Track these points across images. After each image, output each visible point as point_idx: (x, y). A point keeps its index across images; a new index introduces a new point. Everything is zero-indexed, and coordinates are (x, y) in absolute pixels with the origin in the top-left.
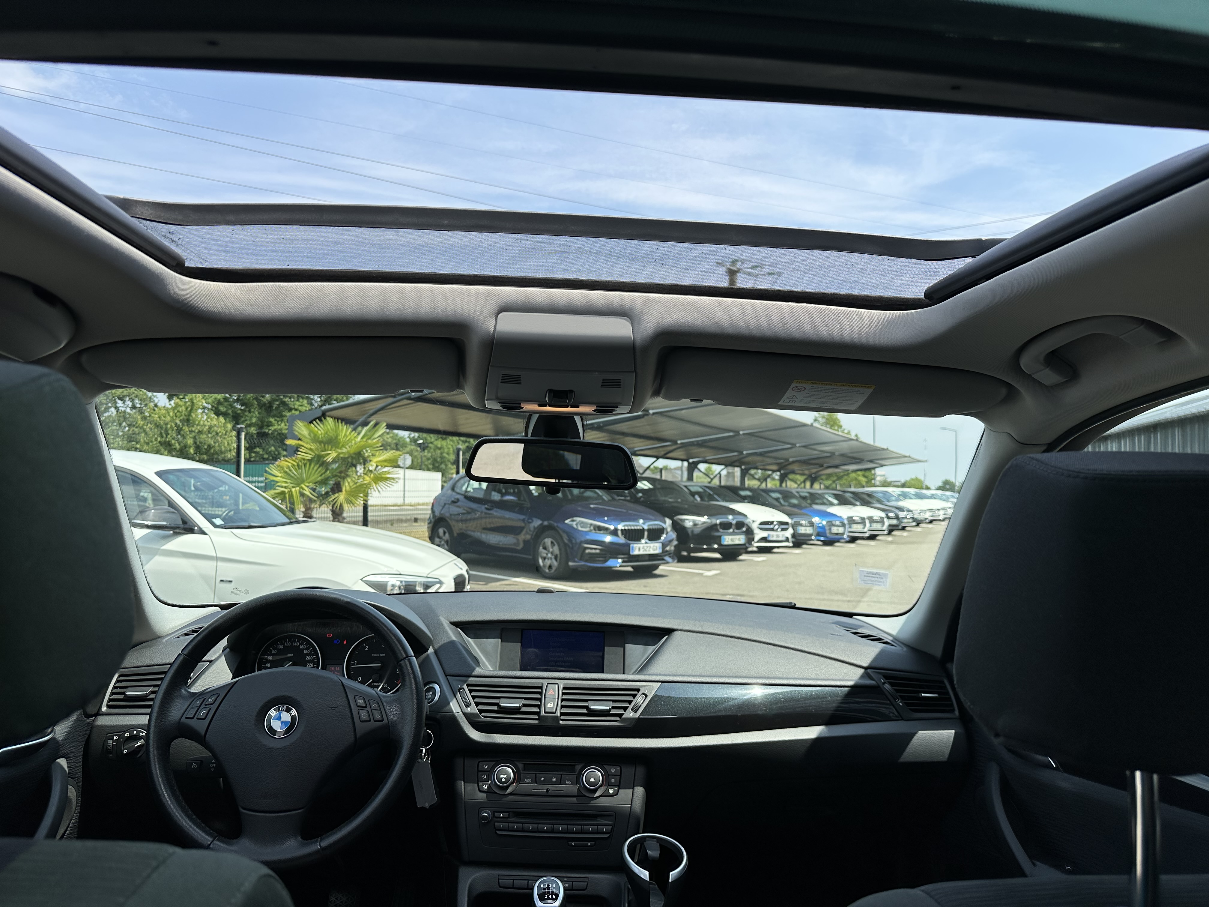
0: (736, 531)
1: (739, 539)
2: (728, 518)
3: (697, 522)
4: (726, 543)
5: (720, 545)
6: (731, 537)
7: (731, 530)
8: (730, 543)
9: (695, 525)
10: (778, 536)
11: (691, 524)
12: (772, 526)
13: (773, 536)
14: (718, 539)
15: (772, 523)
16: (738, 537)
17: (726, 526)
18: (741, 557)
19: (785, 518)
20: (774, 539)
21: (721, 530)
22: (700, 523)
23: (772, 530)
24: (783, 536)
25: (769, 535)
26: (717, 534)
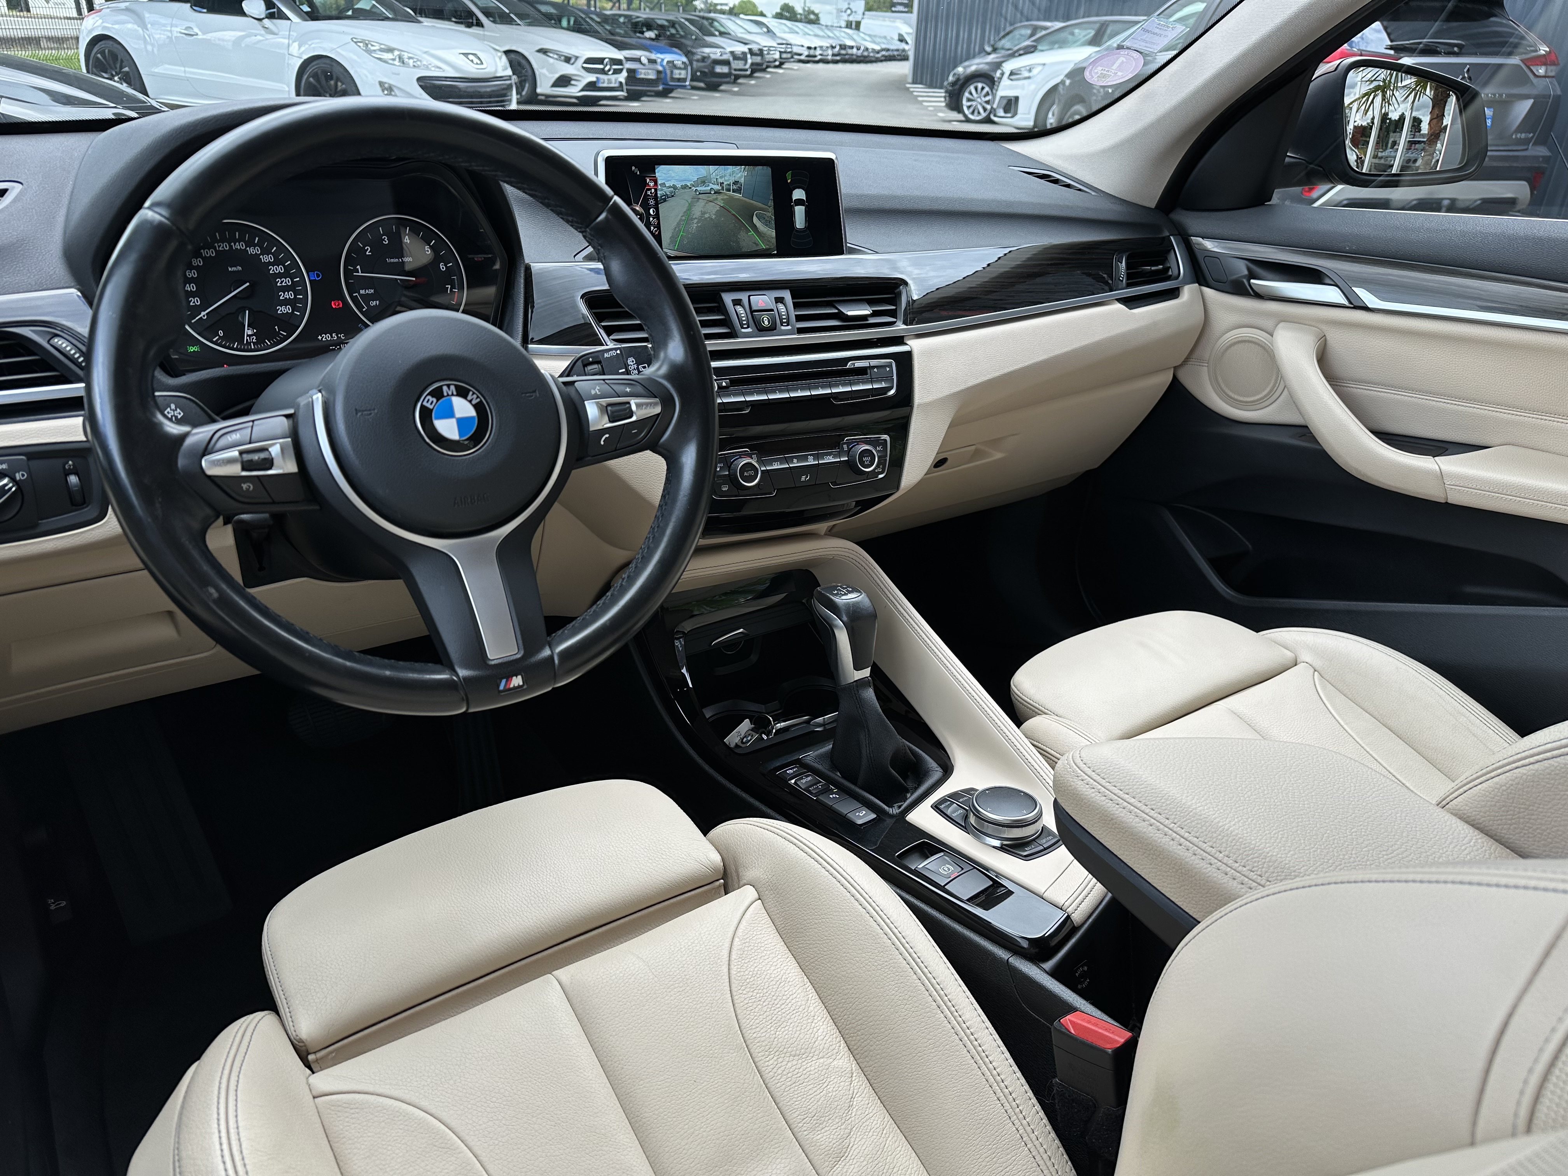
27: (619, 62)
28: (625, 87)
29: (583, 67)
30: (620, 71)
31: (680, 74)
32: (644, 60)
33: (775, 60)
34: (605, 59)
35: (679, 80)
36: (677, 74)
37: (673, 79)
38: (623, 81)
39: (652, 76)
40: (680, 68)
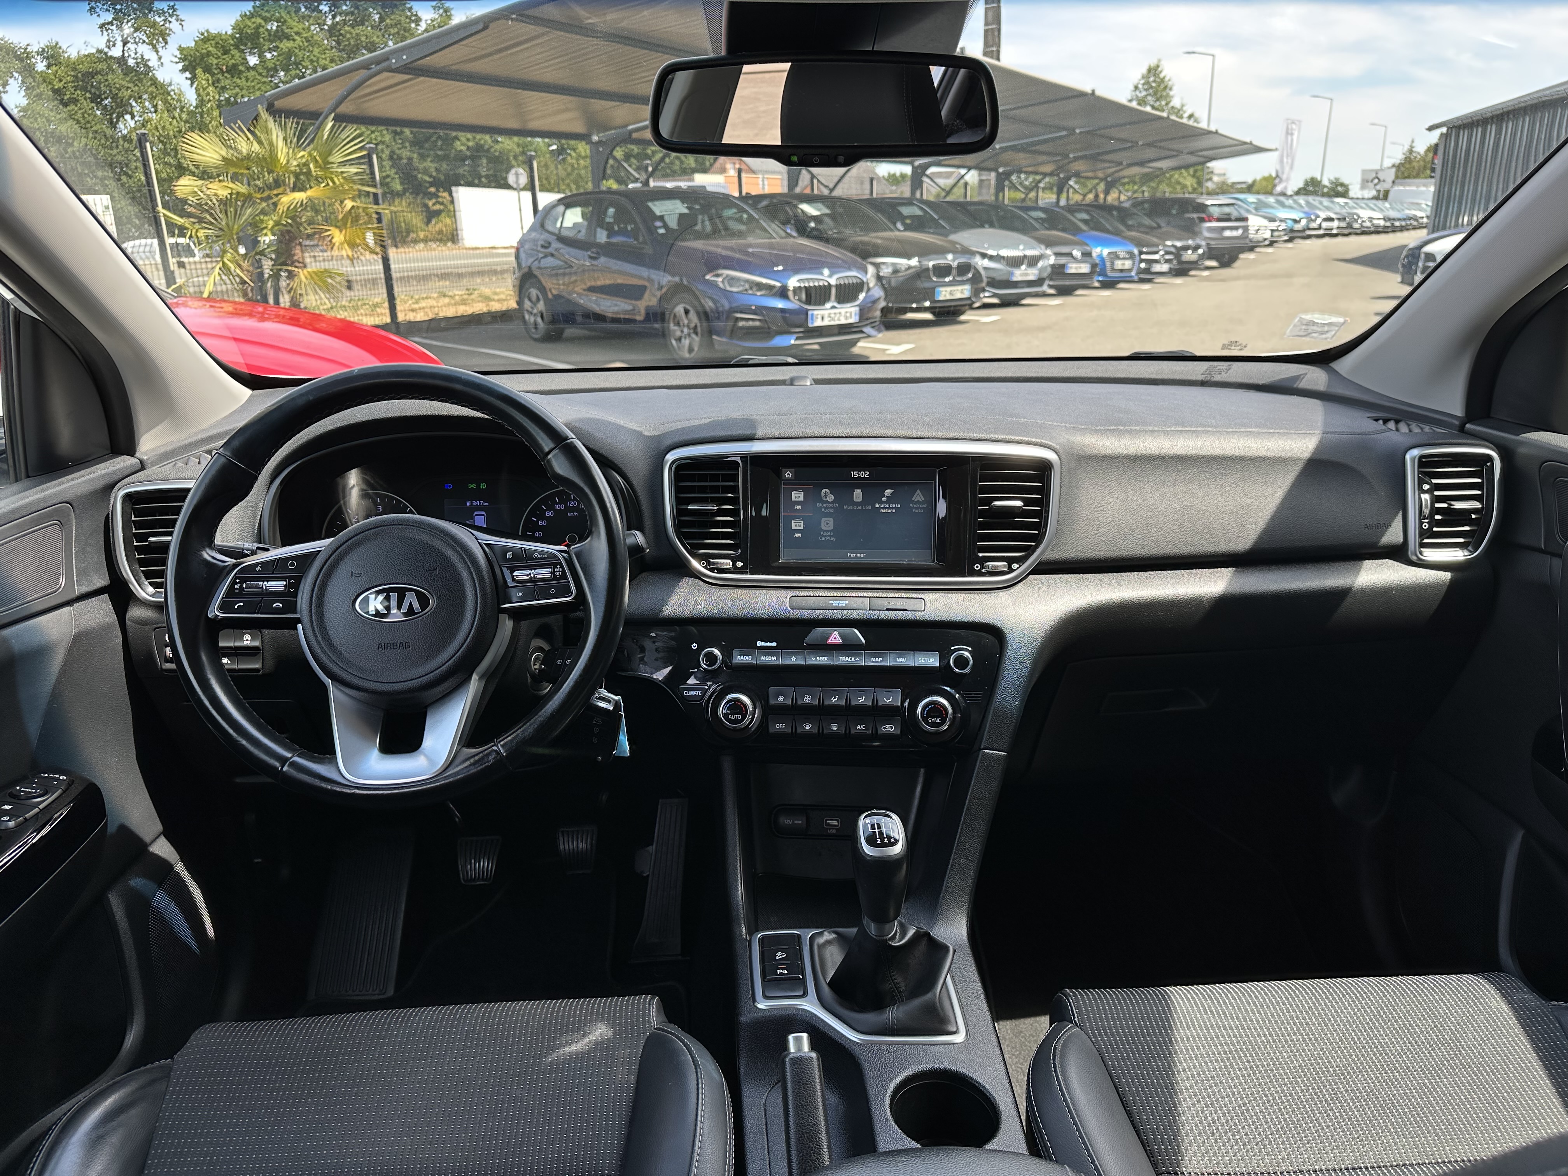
0: (958, 279)
1: (962, 292)
2: (946, 259)
3: (898, 267)
4: (941, 298)
5: (933, 301)
6: (949, 289)
7: (951, 278)
8: (948, 297)
9: (896, 271)
11: (890, 270)
14: (929, 293)
16: (960, 288)
17: (943, 271)
18: (963, 318)
21: (935, 279)
22: (903, 269)
26: (927, 285)
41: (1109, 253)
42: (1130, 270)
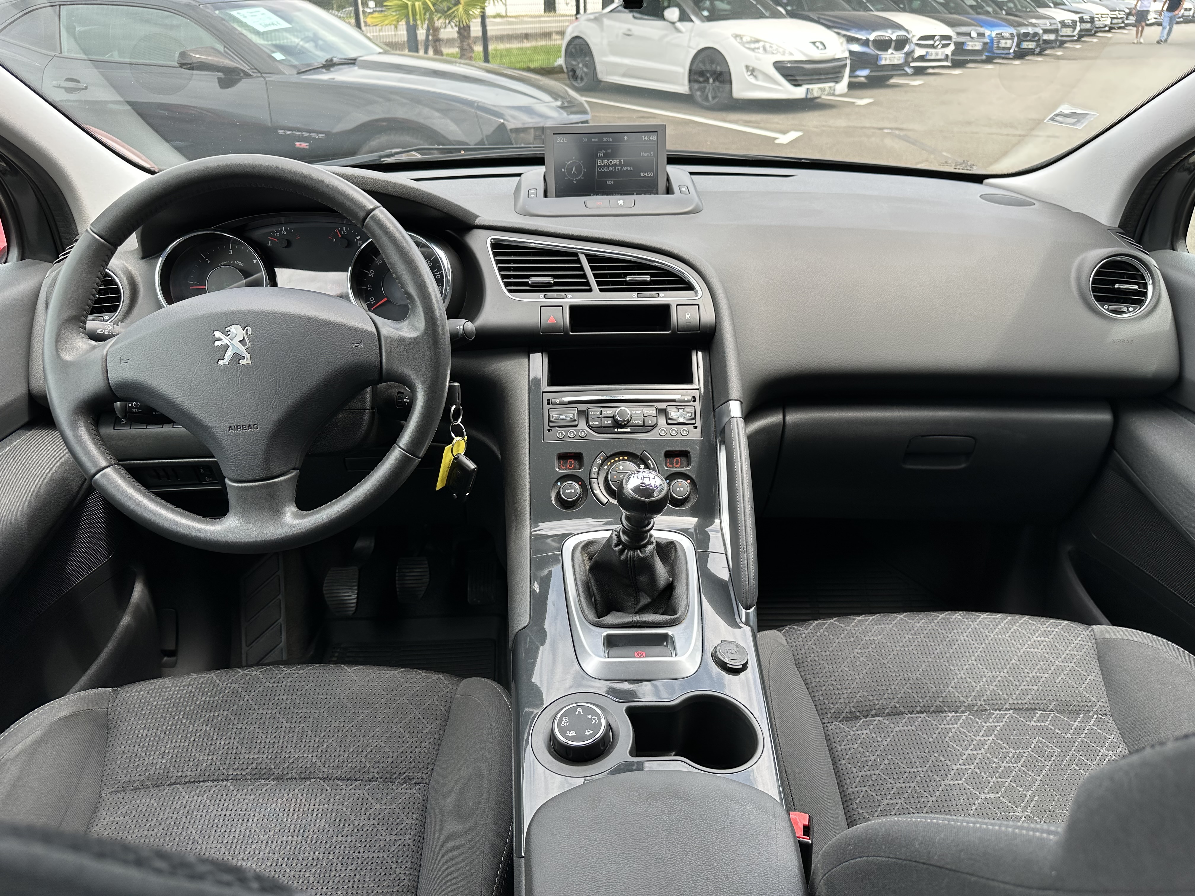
10: (937, 54)
12: (931, 42)
13: (933, 53)
15: (932, 37)
19: (947, 31)
20: (933, 57)
23: (933, 46)
24: (942, 54)
25: (927, 52)
27: (949, 38)
28: (950, 57)
29: (917, 45)
30: (949, 45)
31: (1006, 43)
32: (974, 34)
33: (1106, 26)
34: (936, 36)
35: (1004, 48)
36: (1003, 43)
37: (999, 48)
38: (950, 54)
39: (978, 46)
40: (1007, 39)
41: (997, 34)
42: (1010, 48)
